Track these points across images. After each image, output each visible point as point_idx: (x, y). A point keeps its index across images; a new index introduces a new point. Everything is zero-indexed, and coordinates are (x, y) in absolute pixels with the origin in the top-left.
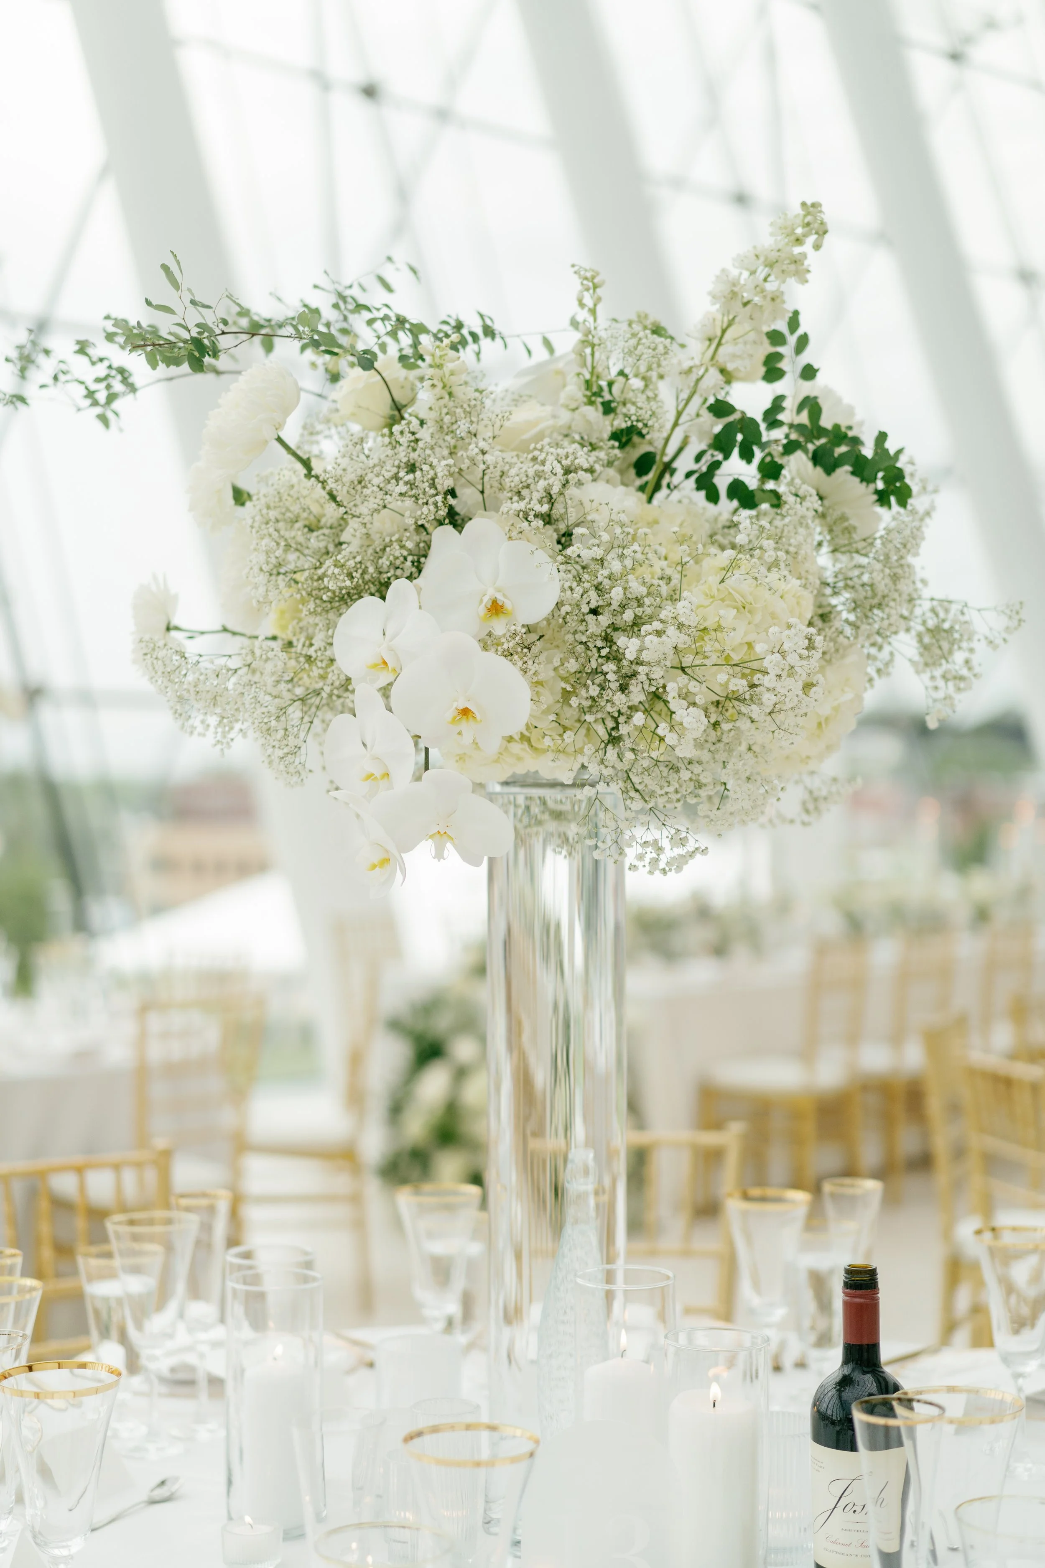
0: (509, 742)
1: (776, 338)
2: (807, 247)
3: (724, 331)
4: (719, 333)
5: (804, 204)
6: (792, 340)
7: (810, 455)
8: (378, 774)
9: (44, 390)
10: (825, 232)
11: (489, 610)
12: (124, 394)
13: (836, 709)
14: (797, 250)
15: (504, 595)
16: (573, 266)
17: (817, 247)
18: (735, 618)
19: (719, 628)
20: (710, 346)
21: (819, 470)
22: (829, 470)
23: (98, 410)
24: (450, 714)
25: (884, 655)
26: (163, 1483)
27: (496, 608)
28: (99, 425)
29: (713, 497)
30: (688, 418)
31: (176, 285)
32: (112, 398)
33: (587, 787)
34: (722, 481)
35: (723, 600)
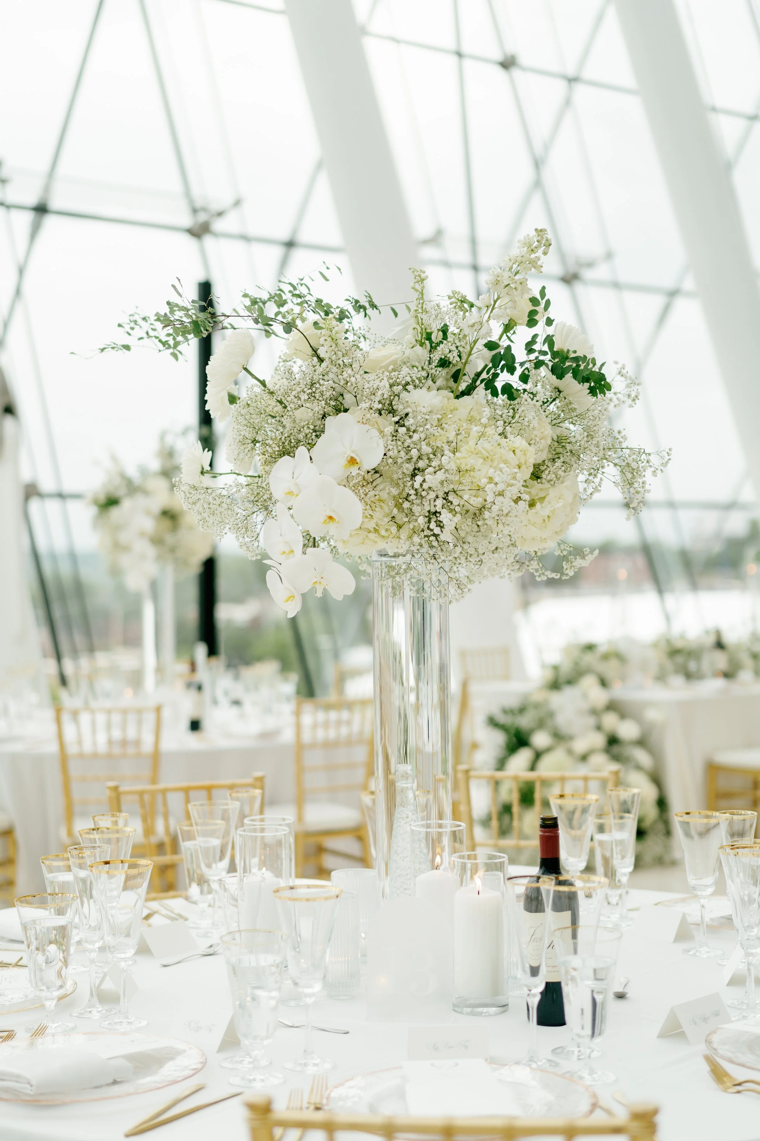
0: (369, 533)
1: (534, 301)
2: (540, 253)
3: (495, 302)
4: (493, 303)
5: (536, 230)
6: (543, 303)
7: (550, 368)
8: (287, 551)
9: (141, 341)
10: (550, 245)
11: (349, 462)
12: (183, 343)
13: (553, 512)
14: (533, 256)
15: (357, 455)
16: (410, 269)
17: (545, 253)
18: (482, 464)
19: (473, 470)
20: (487, 310)
21: (554, 377)
22: (560, 377)
23: (171, 350)
24: (323, 518)
25: (597, 480)
26: (211, 946)
27: (352, 461)
28: (172, 358)
29: (495, 394)
30: (477, 350)
31: (180, 295)
32: (177, 344)
33: (401, 557)
34: (499, 384)
35: (477, 454)
